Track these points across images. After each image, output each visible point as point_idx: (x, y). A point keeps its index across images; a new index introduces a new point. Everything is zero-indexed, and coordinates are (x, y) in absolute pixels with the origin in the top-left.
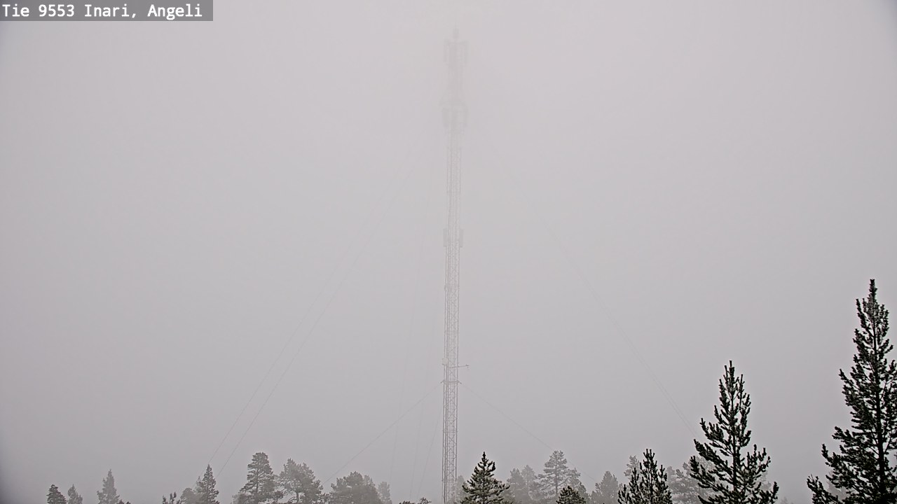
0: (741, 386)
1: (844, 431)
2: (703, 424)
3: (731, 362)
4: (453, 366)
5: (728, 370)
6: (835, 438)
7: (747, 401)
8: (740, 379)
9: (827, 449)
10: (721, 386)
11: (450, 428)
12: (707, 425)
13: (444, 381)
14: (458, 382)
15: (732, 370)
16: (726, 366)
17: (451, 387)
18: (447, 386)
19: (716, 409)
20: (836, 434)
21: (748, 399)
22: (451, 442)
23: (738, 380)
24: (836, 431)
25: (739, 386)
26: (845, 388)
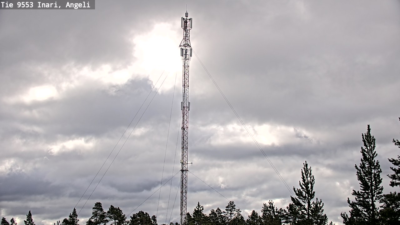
0: (311, 172)
1: (357, 191)
2: (294, 189)
3: (306, 161)
4: (185, 163)
5: (305, 165)
6: (353, 195)
7: (313, 178)
8: (310, 169)
9: (350, 200)
10: (302, 172)
11: (184, 191)
12: (296, 190)
13: (181, 170)
14: (187, 170)
15: (307, 165)
16: (304, 163)
17: (184, 172)
18: (183, 172)
19: (300, 182)
20: (353, 193)
21: (313, 177)
22: (184, 197)
23: (309, 169)
24: (353, 192)
25: (309, 172)
26: (358, 172)
